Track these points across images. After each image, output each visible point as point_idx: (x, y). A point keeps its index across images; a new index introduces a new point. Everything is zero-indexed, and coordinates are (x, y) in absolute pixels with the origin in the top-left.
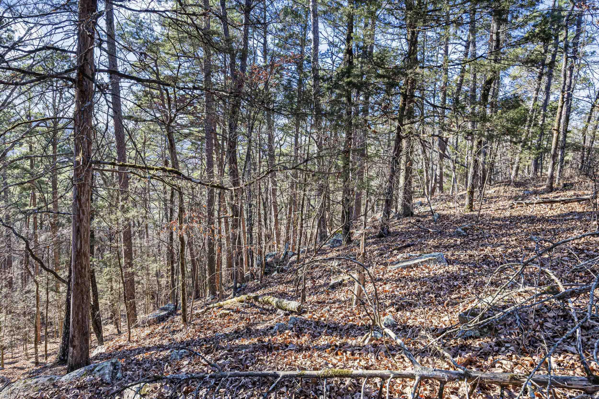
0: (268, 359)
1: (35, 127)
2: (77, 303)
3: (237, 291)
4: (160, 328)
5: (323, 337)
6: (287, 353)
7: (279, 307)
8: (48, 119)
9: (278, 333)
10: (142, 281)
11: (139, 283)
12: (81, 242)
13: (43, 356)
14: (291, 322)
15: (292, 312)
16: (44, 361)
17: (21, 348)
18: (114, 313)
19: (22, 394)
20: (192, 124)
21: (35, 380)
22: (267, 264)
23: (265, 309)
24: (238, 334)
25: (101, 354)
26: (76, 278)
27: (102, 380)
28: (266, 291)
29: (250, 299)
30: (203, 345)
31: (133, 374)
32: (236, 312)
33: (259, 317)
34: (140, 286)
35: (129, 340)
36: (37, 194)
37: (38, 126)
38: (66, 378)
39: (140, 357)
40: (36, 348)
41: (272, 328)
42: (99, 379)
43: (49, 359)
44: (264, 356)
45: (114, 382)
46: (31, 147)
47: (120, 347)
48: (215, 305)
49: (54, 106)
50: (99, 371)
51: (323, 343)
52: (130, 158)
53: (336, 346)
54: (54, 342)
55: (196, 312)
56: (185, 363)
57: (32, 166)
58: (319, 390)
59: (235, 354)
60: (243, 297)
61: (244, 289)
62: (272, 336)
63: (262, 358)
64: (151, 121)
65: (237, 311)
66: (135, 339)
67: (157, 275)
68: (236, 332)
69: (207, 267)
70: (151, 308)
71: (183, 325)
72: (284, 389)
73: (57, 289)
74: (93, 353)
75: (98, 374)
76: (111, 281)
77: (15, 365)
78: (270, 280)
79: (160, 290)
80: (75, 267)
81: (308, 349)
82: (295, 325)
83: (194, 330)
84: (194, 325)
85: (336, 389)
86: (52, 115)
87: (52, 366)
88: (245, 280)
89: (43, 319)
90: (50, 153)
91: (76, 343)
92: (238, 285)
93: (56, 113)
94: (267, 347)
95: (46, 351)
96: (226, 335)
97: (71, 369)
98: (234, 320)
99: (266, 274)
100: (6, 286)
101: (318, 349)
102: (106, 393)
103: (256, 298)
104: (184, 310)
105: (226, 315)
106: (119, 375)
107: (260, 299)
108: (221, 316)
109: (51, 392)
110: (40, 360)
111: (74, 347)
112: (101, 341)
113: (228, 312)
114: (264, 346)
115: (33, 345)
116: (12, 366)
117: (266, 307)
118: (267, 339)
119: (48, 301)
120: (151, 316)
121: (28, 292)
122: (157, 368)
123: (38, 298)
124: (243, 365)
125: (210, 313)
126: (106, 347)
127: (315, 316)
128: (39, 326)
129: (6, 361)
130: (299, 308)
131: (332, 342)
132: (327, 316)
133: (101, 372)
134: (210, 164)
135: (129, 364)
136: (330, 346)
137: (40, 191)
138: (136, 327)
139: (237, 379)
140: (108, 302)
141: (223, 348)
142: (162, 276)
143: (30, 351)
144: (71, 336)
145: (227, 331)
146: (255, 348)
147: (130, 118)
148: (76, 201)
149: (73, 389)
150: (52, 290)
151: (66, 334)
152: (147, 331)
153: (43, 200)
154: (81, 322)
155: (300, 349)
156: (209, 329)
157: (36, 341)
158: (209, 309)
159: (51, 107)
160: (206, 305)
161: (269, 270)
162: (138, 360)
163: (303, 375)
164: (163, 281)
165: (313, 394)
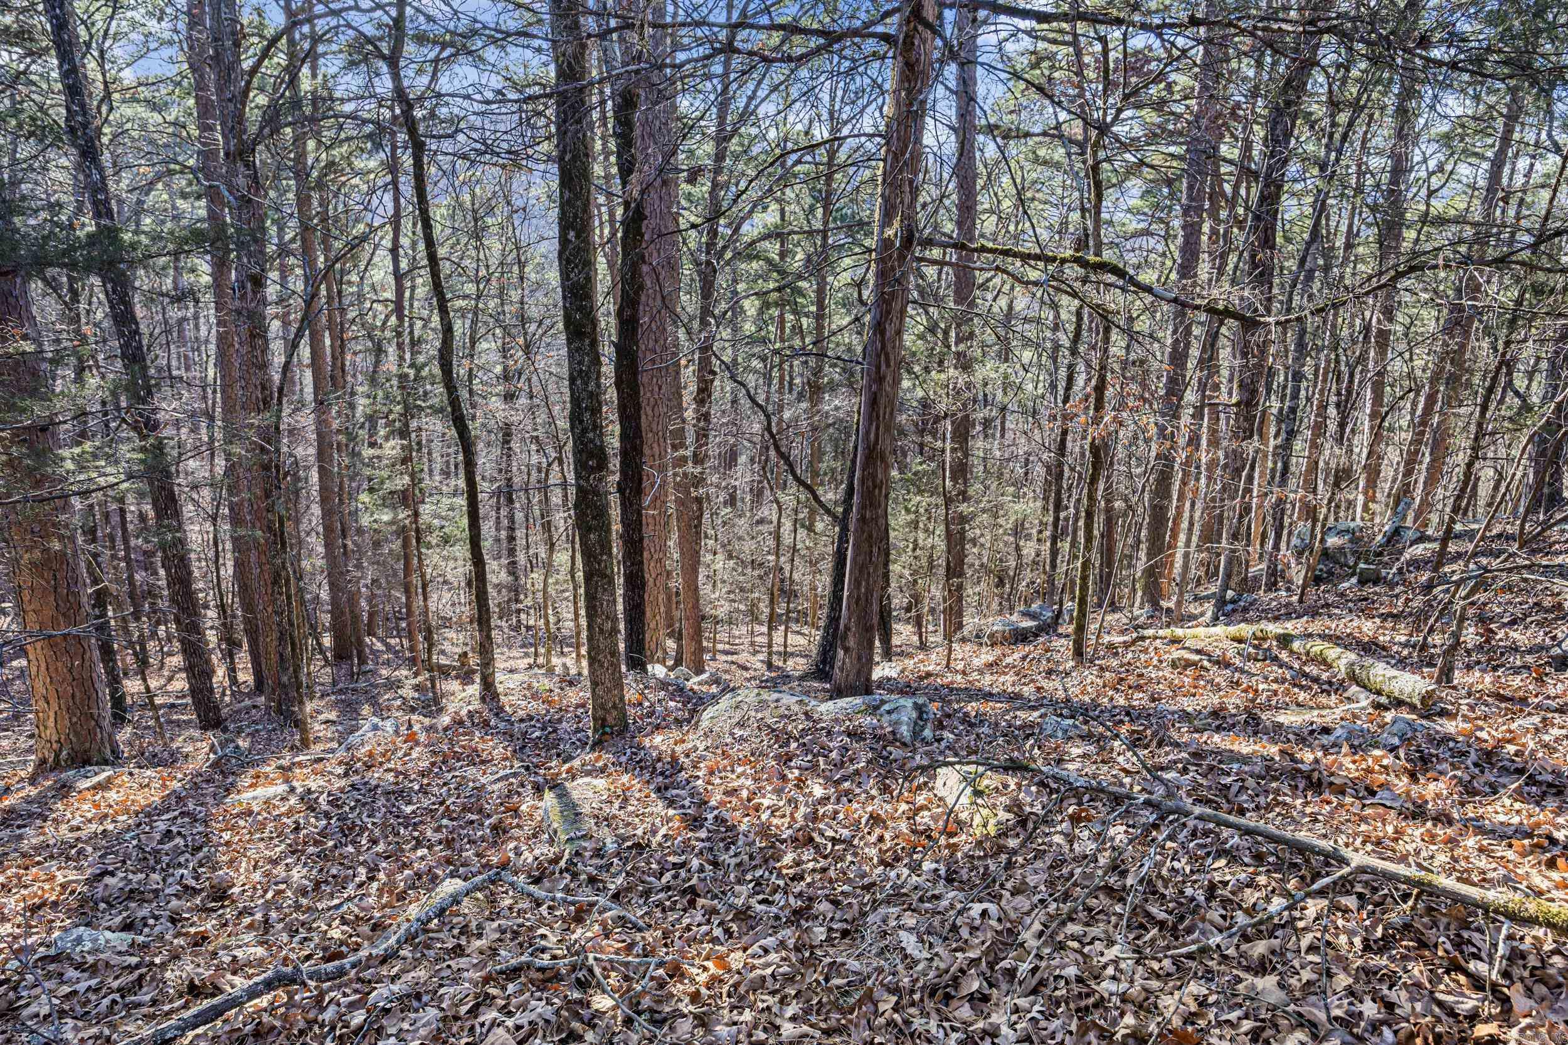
0: (1308, 810)
1: (794, 165)
2: (860, 559)
3: (1226, 611)
4: (1016, 656)
5: (1507, 802)
6: (1368, 811)
7: (1353, 678)
8: (818, 145)
9: (1345, 749)
10: (982, 540)
11: (974, 541)
12: (877, 428)
13: (779, 653)
14: (1395, 729)
15: (1399, 703)
16: (781, 664)
17: (744, 629)
18: (917, 599)
19: (753, 713)
20: (1154, 136)
21: (776, 696)
22: (1325, 554)
23: (1306, 675)
24: (1219, 719)
25: (889, 679)
26: (863, 507)
27: (893, 733)
28: (1316, 627)
29: (1264, 639)
30: (1122, 722)
31: (956, 741)
32: (1218, 663)
33: (1287, 693)
34: (975, 550)
35: (948, 666)
36: (789, 317)
37: (799, 162)
38: (827, 709)
39: (972, 708)
40: (770, 635)
41: (1326, 731)
42: (890, 729)
43: (790, 663)
44: (1294, 797)
45: (918, 745)
46: (782, 212)
47: (929, 675)
48: (1161, 633)
49: (831, 113)
50: (889, 712)
51: (1502, 818)
52: (982, 236)
53: (1553, 841)
54: (798, 633)
55: (1106, 639)
56: (1076, 751)
57: (783, 255)
58: (1469, 942)
59: (1211, 768)
60: (1245, 630)
61: (1245, 610)
62: (1325, 750)
63: (1288, 800)
64: (1044, 134)
65: (1223, 663)
66: (960, 667)
67: (1018, 530)
68: (1216, 713)
69: (1144, 533)
70: (995, 606)
71: (1071, 663)
72: (1351, 902)
73: (812, 524)
74: (877, 674)
75: (886, 718)
76: (916, 528)
77: (734, 658)
78: (1331, 598)
79: (1019, 567)
80: (862, 481)
81: (1444, 819)
82: (1405, 740)
83: (1100, 682)
84: (1102, 669)
85: (1533, 961)
86: (826, 135)
87: (802, 678)
88: (1248, 585)
89: (782, 581)
90: (818, 225)
91: (851, 643)
92: (1230, 594)
93: (834, 130)
94: (1308, 778)
95: (785, 646)
96: (1185, 716)
97: (838, 693)
98: (1211, 682)
99: (1318, 580)
100: (725, 503)
101: (1481, 831)
102: (900, 762)
103: (1285, 640)
104: (1081, 629)
105: (1188, 664)
106: (927, 733)
107: (1296, 645)
108: (1174, 664)
109: (800, 727)
110: (777, 662)
111: (847, 650)
112: (888, 654)
113: (1197, 658)
114: (1298, 771)
115: (765, 629)
116: (729, 658)
117: (1312, 669)
118: (1308, 756)
119: (795, 549)
120: (996, 624)
121: (761, 522)
122: (1009, 743)
123: (778, 538)
124: (1228, 801)
125: (1145, 651)
126: (899, 669)
127: (1483, 735)
128: (776, 593)
129: (720, 647)
130: (1426, 698)
131: (1538, 825)
132: (1531, 745)
133: (894, 716)
134: (1190, 252)
135: (949, 716)
136: (1530, 835)
137: (795, 312)
138: (963, 640)
139: (1211, 831)
140: (907, 572)
141: (1177, 745)
142: (1028, 537)
143: (759, 639)
144: (842, 627)
145: (1189, 705)
146: (1268, 768)
147: (991, 129)
148: (875, 334)
149: (840, 733)
150: (803, 526)
151: (833, 620)
152: (987, 656)
153: (798, 330)
154: (863, 602)
155: (1417, 812)
156: (1139, 688)
157: (770, 622)
158: (1143, 638)
159: (825, 116)
160: (1137, 628)
161: (1330, 573)
162: (966, 714)
163: (1430, 884)
164: (1029, 549)
165: (1448, 946)
